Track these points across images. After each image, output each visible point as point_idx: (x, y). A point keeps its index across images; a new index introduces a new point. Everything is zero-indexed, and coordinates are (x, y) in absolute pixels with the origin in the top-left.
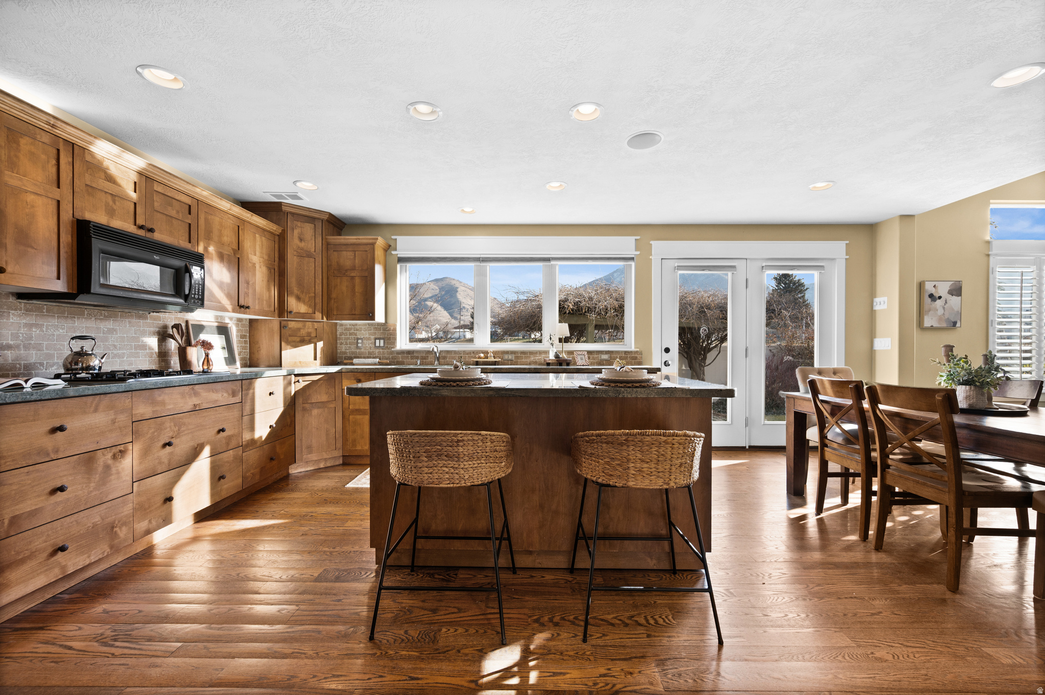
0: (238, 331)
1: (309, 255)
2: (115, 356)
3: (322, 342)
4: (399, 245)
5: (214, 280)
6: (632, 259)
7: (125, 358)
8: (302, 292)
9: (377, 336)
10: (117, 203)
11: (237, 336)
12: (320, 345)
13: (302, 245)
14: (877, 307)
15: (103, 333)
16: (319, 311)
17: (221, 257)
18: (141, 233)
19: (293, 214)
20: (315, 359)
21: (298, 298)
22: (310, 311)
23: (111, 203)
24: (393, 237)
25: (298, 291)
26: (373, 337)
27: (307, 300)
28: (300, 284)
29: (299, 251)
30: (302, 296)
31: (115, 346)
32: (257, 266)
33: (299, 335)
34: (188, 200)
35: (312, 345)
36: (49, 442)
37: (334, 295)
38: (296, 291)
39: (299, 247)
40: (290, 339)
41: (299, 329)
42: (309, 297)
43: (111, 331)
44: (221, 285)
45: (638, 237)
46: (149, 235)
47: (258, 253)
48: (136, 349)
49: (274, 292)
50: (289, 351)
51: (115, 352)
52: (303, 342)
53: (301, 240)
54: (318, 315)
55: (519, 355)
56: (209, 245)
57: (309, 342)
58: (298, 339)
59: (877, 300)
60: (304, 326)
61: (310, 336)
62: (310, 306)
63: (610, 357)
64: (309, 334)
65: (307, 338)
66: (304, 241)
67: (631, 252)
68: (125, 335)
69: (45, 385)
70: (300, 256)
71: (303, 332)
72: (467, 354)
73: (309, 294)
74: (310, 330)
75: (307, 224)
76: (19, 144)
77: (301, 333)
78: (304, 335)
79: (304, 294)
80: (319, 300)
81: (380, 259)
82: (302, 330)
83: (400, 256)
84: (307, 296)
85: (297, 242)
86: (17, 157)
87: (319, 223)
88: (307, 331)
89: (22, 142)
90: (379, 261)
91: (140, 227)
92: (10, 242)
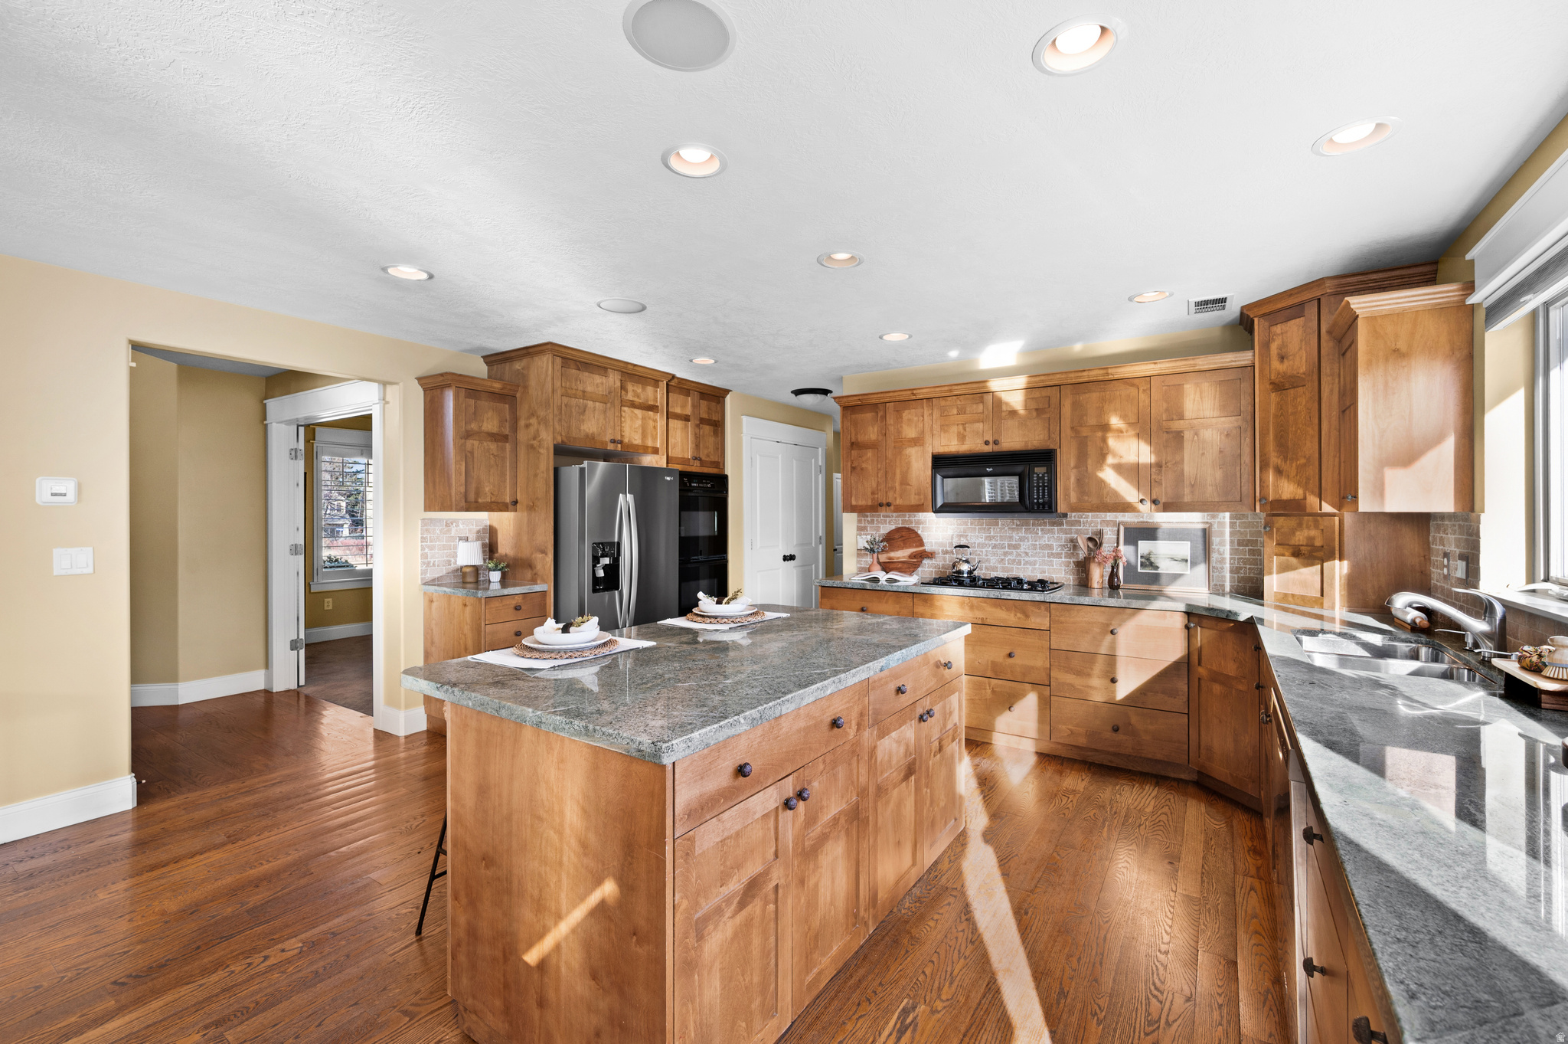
0: (1233, 534)
2: (1027, 563)
7: (1037, 566)
8: (1285, 459)
9: (1461, 550)
10: (967, 429)
11: (1232, 542)
13: (1284, 367)
15: (1016, 541)
16: (1313, 493)
18: (990, 448)
20: (1322, 592)
22: (1299, 493)
24: (1465, 257)
25: (1278, 457)
27: (1293, 473)
29: (1278, 380)
30: (1285, 467)
31: (1027, 554)
32: (1187, 434)
33: (1292, 542)
34: (1049, 393)
35: (1316, 564)
38: (1275, 458)
39: (1279, 374)
40: (1279, 549)
41: (1292, 531)
42: (1297, 467)
43: (1021, 539)
46: (997, 448)
47: (1188, 413)
48: (1049, 557)
50: (1274, 573)
51: (1027, 559)
52: (1300, 561)
53: (1282, 358)
57: (1311, 559)
58: (1292, 551)
61: (1312, 549)
62: (1299, 484)
64: (1311, 546)
68: (1037, 543)
69: (896, 581)
71: (1300, 537)
73: (1297, 460)
74: (1312, 533)
75: (1292, 322)
76: (901, 417)
77: (1297, 538)
78: (1301, 543)
79: (1288, 462)
80: (1312, 471)
81: (1402, 345)
82: (1298, 533)
83: (1485, 305)
84: (1294, 465)
85: (1276, 364)
86: (901, 427)
87: (1311, 311)
88: (1306, 534)
89: (904, 415)
90: (1396, 351)
91: (987, 443)
92: (897, 485)
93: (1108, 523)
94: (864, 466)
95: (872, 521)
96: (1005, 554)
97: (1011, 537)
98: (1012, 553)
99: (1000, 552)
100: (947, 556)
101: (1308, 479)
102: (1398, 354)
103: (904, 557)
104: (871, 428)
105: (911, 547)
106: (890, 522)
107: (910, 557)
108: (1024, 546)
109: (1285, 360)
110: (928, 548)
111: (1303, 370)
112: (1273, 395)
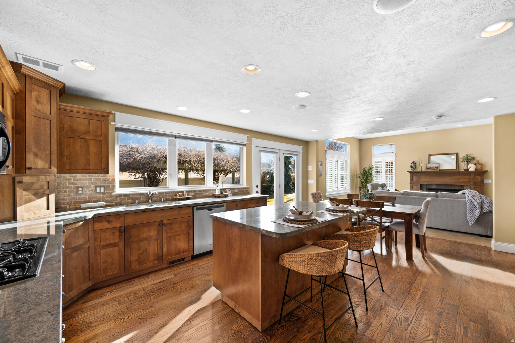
1: (46, 117)
3: (54, 194)
4: (117, 118)
6: (245, 145)
8: (39, 150)
9: (97, 185)
12: (52, 197)
13: (39, 107)
14: (309, 169)
16: (54, 166)
19: (31, 77)
20: (48, 208)
21: (36, 155)
22: (47, 166)
24: (112, 112)
26: (93, 186)
27: (43, 156)
28: (38, 143)
29: (37, 112)
30: (39, 153)
33: (33, 189)
35: (45, 197)
37: (66, 153)
39: (36, 109)
41: (33, 183)
42: (46, 154)
45: (248, 136)
52: (37, 194)
53: (38, 102)
54: (53, 170)
55: (198, 192)
57: (42, 195)
58: (33, 193)
59: (309, 167)
60: (38, 180)
61: (43, 189)
62: (46, 162)
63: (238, 191)
64: (42, 187)
65: (41, 191)
66: (41, 104)
67: (245, 142)
70: (38, 117)
71: (37, 186)
72: (168, 194)
73: (46, 151)
74: (43, 183)
75: (44, 89)
77: (35, 186)
78: (37, 188)
79: (41, 151)
80: (54, 157)
82: (35, 184)
83: (116, 126)
84: (44, 153)
85: (34, 103)
88: (40, 184)
101: (51, 160)
109: (40, 104)
111: (48, 112)
112: (33, 117)
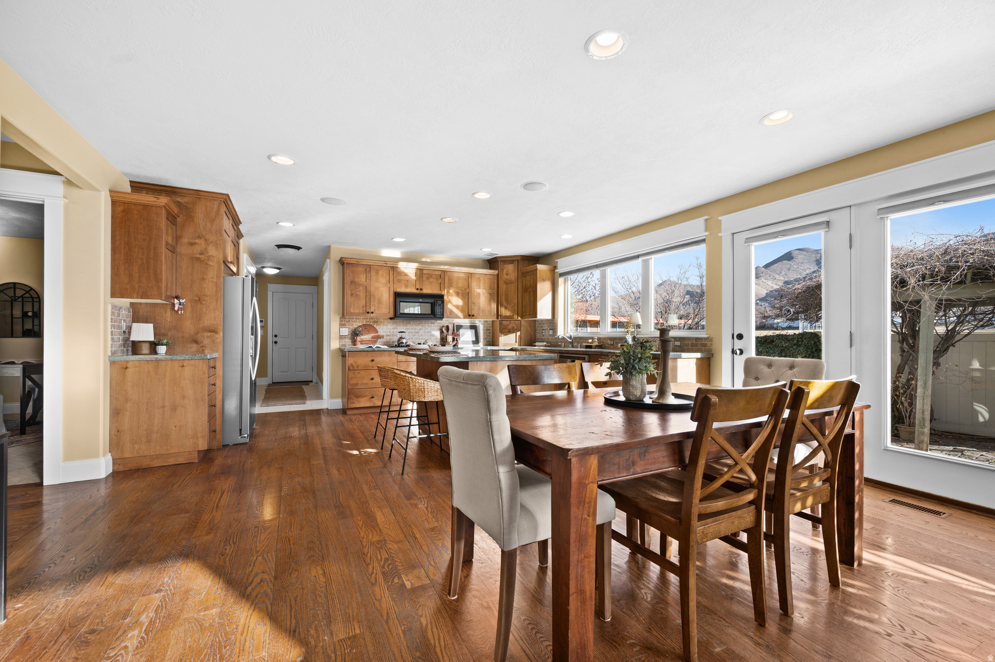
0: (484, 327)
1: (511, 282)
4: (559, 266)
5: (453, 305)
6: (703, 241)
8: (508, 304)
9: (550, 328)
10: (409, 283)
11: (484, 330)
12: (518, 333)
13: (508, 277)
16: (516, 314)
17: (458, 294)
18: (418, 292)
19: (502, 261)
20: (518, 342)
21: (506, 308)
22: (512, 314)
23: (407, 283)
24: (556, 261)
28: (507, 300)
29: (506, 281)
30: (508, 306)
31: (422, 335)
32: (481, 294)
33: (508, 328)
34: (440, 273)
35: (515, 334)
36: (370, 364)
38: (505, 304)
39: (506, 279)
40: (504, 330)
41: (508, 325)
42: (511, 307)
43: (420, 329)
44: (457, 307)
46: (421, 292)
47: (481, 287)
48: (430, 336)
49: (494, 306)
50: (502, 337)
52: (510, 332)
53: (507, 275)
54: (516, 316)
55: (618, 341)
56: (450, 289)
57: (513, 332)
58: (507, 331)
60: (510, 323)
62: (512, 312)
64: (513, 327)
65: (512, 330)
66: (509, 275)
67: (702, 234)
70: (506, 283)
71: (510, 327)
73: (511, 305)
74: (514, 325)
75: (510, 265)
76: (378, 273)
80: (516, 308)
81: (544, 278)
83: (560, 272)
85: (505, 276)
86: (378, 277)
87: (516, 263)
89: (380, 272)
90: (543, 279)
91: (417, 289)
92: (376, 304)
93: (450, 323)
94: (358, 293)
95: (349, 321)
96: (413, 336)
97: (416, 329)
98: (416, 335)
99: (411, 335)
100: (388, 337)
101: (514, 310)
102: (544, 280)
103: (369, 338)
104: (362, 276)
105: (371, 333)
106: (359, 322)
107: (372, 338)
108: (421, 332)
110: (379, 333)
111: (513, 279)
112: (504, 285)
